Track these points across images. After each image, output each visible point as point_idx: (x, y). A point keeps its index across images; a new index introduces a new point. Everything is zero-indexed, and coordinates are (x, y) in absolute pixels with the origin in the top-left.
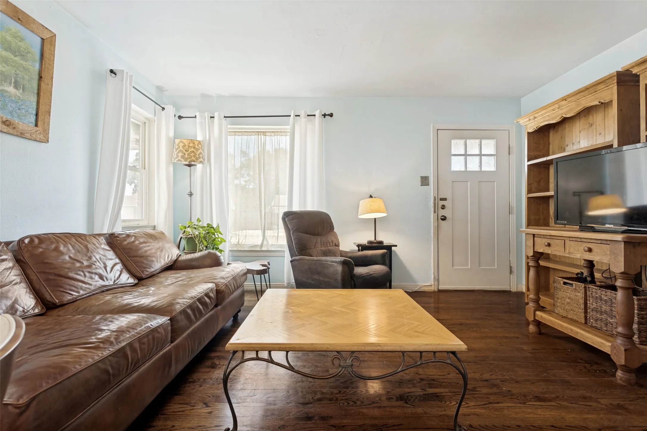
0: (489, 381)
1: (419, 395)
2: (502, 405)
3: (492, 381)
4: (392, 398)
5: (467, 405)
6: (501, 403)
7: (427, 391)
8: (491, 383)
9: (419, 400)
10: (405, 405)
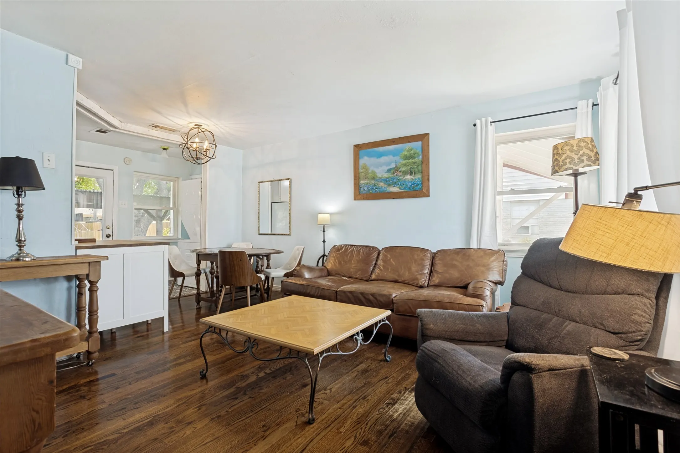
0: (186, 425)
1: (237, 383)
2: (176, 405)
3: (184, 426)
4: (252, 374)
5: (202, 392)
6: (175, 408)
7: (235, 388)
8: (184, 423)
9: (235, 380)
10: (241, 374)
